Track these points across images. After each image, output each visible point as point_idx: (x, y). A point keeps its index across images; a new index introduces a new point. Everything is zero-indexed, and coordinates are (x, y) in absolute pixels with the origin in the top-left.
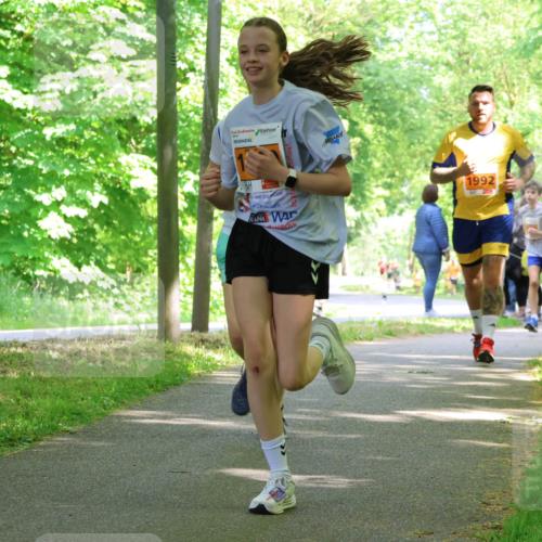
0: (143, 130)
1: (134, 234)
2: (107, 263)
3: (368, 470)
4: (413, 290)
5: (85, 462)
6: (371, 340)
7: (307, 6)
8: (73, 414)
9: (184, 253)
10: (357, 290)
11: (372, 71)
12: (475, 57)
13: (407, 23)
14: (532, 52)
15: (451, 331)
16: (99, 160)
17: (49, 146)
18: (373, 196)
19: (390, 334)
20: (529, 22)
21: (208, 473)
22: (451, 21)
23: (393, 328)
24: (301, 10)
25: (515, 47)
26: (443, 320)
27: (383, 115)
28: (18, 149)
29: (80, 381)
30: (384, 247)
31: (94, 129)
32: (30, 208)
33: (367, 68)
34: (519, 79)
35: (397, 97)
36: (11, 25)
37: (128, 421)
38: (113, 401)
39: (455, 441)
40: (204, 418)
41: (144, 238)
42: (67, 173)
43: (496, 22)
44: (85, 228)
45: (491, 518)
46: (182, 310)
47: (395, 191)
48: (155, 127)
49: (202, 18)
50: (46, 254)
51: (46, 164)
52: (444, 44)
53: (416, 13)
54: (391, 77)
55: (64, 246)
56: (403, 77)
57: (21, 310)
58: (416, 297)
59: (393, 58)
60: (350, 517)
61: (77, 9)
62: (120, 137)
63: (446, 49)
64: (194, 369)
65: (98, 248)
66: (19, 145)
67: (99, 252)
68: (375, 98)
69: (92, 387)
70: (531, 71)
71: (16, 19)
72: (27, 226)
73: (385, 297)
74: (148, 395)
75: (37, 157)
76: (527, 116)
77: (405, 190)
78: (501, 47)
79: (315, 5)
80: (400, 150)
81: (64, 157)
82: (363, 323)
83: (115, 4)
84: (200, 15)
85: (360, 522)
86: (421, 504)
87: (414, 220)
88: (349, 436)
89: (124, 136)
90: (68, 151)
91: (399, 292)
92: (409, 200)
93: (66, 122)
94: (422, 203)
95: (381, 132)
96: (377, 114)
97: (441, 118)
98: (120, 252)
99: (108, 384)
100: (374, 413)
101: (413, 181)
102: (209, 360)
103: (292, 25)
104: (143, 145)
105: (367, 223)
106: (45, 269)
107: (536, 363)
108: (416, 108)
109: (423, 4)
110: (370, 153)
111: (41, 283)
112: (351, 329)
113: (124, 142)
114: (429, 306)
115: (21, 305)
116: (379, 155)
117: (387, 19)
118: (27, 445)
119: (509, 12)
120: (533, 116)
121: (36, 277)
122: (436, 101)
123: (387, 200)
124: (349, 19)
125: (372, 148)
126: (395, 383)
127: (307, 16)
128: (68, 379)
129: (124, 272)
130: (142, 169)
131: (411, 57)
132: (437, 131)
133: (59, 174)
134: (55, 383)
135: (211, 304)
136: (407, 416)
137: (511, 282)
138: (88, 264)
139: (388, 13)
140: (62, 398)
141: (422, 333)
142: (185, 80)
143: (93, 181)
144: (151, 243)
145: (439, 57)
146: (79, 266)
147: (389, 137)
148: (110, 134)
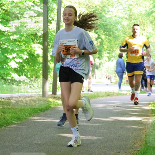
0: (39, 37)
1: (36, 67)
2: (28, 75)
3: (101, 134)
4: (115, 83)
5: (21, 132)
6: (103, 97)
7: (86, 2)
8: (17, 118)
9: (50, 72)
10: (99, 83)
11: (104, 20)
12: (134, 16)
13: (115, 7)
14: (150, 15)
15: (126, 95)
16: (26, 46)
17: (12, 42)
18: (104, 56)
19: (109, 95)
20: (149, 6)
21: (56, 135)
22: (127, 6)
23: (109, 94)
24: (84, 3)
25: (145, 13)
26: (124, 91)
27: (107, 33)
28: (3, 42)
29: (19, 109)
30: (107, 70)
31: (25, 37)
32: (6, 59)
33: (103, 19)
34: (146, 22)
35: (112, 28)
36: (1, 7)
37: (33, 120)
38: (29, 115)
39: (126, 126)
40: (55, 119)
41: (38, 68)
42: (17, 49)
43: (140, 6)
44: (22, 65)
45: (136, 148)
46: (49, 89)
47: (110, 55)
48: (42, 36)
49: (56, 5)
50: (11, 73)
51: (11, 47)
52: (125, 13)
53: (117, 4)
54: (110, 22)
55: (16, 70)
56: (113, 22)
57: (3, 89)
58: (116, 85)
59: (110, 17)
60: (96, 148)
61: (20, 2)
62: (32, 39)
63: (126, 14)
64: (52, 105)
65: (25, 71)
66: (3, 41)
67: (25, 72)
68: (105, 28)
69: (23, 111)
70: (150, 20)
71: (3, 5)
72: (5, 65)
73: (107, 85)
74: (39, 113)
75: (8, 45)
76: (149, 33)
77: (113, 54)
78: (141, 13)
79: (88, 1)
80: (112, 43)
81: (16, 45)
82: (101, 92)
83: (31, 1)
84: (55, 4)
85: (99, 149)
86: (117, 144)
87: (116, 63)
88: (96, 125)
89: (33, 39)
90: (17, 43)
91: (111, 83)
92: (114, 57)
93: (17, 35)
94: (118, 58)
95: (107, 38)
96: (106, 32)
97: (124, 34)
98: (31, 72)
99: (28, 110)
100: (103, 118)
101: (116, 52)
102: (57, 103)
103: (82, 7)
104: (38, 41)
105: (102, 64)
106: (10, 77)
107: (150, 104)
108: (117, 31)
109: (120, 1)
110: (104, 44)
111: (9, 81)
112: (97, 94)
113: (33, 40)
114: (120, 87)
115: (3, 87)
116: (106, 44)
117: (109, 5)
118: (4, 127)
119: (144, 3)
120: (150, 33)
121: (7, 79)
122: (122, 29)
123: (108, 57)
124: (98, 5)
125: (104, 42)
126: (109, 109)
127: (86, 4)
128: (16, 108)
129: (33, 78)
130: (38, 48)
131: (116, 16)
132: (123, 37)
133: (15, 49)
134: (13, 109)
135: (57, 87)
136: (113, 119)
137: (143, 81)
138: (22, 75)
139: (109, 4)
140: (14, 114)
141: (118, 95)
142: (51, 23)
143: (24, 52)
144: (40, 69)
145: (124, 16)
146: (20, 76)
147: (109, 39)
148: (29, 38)
